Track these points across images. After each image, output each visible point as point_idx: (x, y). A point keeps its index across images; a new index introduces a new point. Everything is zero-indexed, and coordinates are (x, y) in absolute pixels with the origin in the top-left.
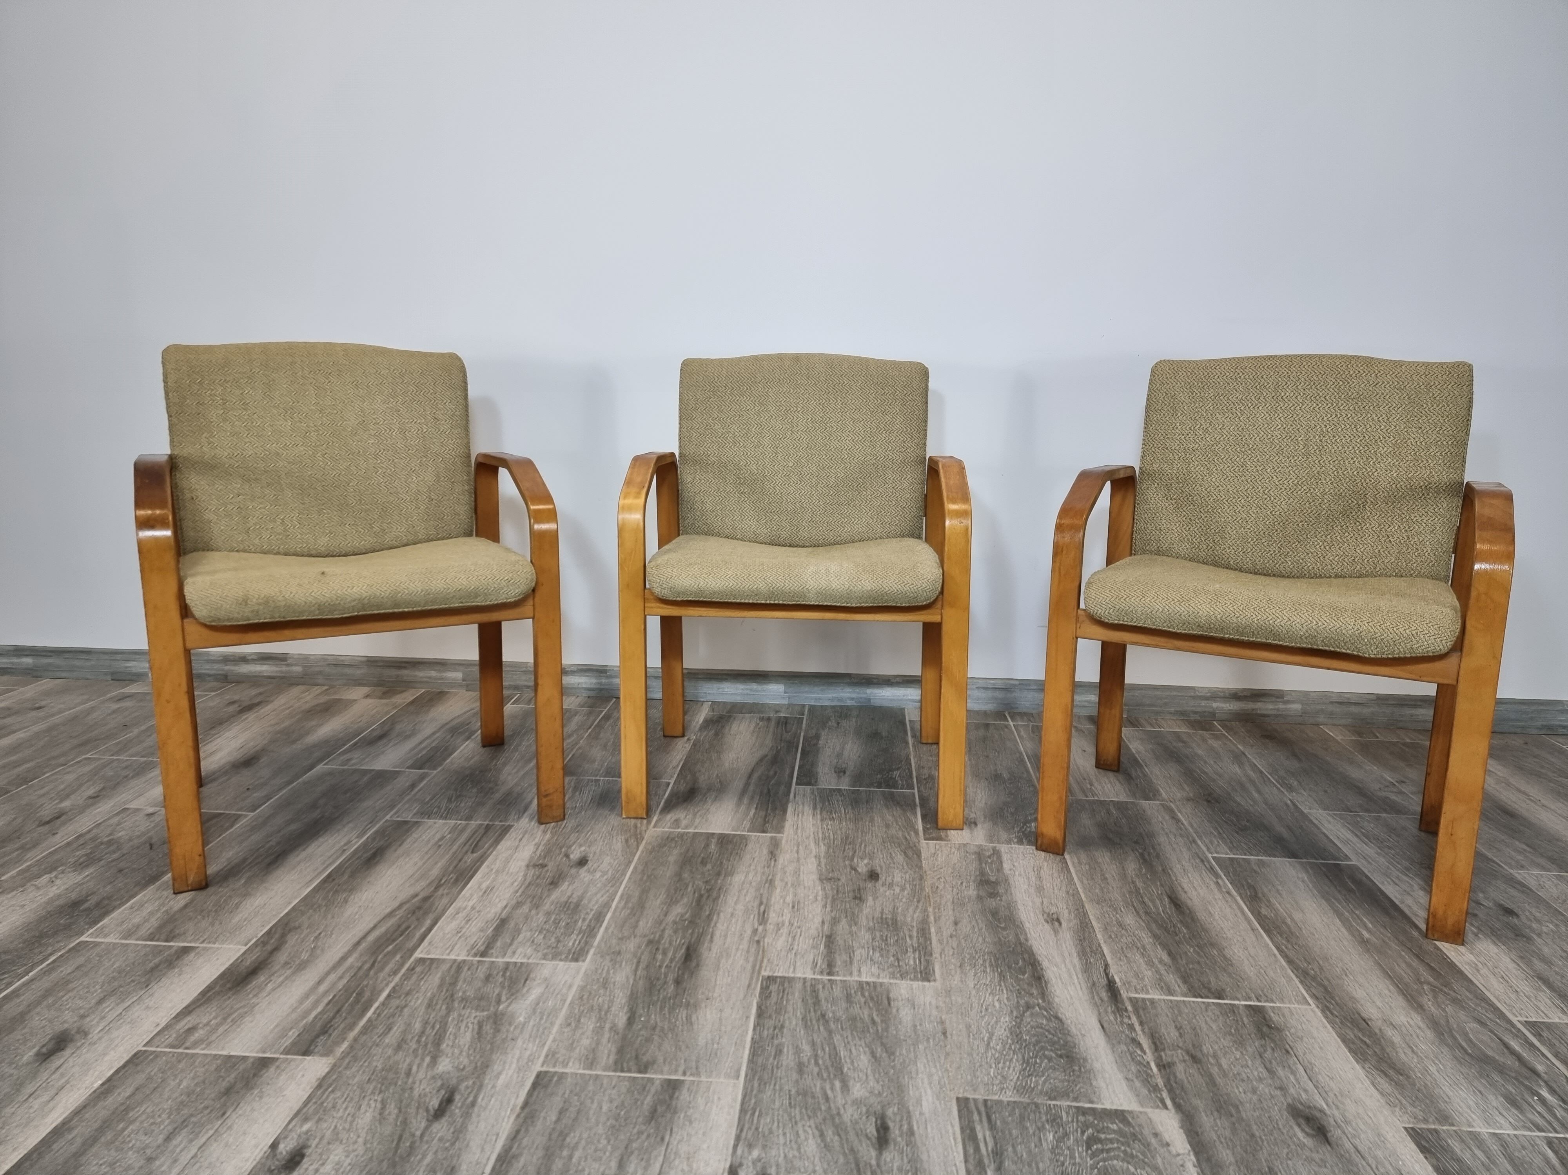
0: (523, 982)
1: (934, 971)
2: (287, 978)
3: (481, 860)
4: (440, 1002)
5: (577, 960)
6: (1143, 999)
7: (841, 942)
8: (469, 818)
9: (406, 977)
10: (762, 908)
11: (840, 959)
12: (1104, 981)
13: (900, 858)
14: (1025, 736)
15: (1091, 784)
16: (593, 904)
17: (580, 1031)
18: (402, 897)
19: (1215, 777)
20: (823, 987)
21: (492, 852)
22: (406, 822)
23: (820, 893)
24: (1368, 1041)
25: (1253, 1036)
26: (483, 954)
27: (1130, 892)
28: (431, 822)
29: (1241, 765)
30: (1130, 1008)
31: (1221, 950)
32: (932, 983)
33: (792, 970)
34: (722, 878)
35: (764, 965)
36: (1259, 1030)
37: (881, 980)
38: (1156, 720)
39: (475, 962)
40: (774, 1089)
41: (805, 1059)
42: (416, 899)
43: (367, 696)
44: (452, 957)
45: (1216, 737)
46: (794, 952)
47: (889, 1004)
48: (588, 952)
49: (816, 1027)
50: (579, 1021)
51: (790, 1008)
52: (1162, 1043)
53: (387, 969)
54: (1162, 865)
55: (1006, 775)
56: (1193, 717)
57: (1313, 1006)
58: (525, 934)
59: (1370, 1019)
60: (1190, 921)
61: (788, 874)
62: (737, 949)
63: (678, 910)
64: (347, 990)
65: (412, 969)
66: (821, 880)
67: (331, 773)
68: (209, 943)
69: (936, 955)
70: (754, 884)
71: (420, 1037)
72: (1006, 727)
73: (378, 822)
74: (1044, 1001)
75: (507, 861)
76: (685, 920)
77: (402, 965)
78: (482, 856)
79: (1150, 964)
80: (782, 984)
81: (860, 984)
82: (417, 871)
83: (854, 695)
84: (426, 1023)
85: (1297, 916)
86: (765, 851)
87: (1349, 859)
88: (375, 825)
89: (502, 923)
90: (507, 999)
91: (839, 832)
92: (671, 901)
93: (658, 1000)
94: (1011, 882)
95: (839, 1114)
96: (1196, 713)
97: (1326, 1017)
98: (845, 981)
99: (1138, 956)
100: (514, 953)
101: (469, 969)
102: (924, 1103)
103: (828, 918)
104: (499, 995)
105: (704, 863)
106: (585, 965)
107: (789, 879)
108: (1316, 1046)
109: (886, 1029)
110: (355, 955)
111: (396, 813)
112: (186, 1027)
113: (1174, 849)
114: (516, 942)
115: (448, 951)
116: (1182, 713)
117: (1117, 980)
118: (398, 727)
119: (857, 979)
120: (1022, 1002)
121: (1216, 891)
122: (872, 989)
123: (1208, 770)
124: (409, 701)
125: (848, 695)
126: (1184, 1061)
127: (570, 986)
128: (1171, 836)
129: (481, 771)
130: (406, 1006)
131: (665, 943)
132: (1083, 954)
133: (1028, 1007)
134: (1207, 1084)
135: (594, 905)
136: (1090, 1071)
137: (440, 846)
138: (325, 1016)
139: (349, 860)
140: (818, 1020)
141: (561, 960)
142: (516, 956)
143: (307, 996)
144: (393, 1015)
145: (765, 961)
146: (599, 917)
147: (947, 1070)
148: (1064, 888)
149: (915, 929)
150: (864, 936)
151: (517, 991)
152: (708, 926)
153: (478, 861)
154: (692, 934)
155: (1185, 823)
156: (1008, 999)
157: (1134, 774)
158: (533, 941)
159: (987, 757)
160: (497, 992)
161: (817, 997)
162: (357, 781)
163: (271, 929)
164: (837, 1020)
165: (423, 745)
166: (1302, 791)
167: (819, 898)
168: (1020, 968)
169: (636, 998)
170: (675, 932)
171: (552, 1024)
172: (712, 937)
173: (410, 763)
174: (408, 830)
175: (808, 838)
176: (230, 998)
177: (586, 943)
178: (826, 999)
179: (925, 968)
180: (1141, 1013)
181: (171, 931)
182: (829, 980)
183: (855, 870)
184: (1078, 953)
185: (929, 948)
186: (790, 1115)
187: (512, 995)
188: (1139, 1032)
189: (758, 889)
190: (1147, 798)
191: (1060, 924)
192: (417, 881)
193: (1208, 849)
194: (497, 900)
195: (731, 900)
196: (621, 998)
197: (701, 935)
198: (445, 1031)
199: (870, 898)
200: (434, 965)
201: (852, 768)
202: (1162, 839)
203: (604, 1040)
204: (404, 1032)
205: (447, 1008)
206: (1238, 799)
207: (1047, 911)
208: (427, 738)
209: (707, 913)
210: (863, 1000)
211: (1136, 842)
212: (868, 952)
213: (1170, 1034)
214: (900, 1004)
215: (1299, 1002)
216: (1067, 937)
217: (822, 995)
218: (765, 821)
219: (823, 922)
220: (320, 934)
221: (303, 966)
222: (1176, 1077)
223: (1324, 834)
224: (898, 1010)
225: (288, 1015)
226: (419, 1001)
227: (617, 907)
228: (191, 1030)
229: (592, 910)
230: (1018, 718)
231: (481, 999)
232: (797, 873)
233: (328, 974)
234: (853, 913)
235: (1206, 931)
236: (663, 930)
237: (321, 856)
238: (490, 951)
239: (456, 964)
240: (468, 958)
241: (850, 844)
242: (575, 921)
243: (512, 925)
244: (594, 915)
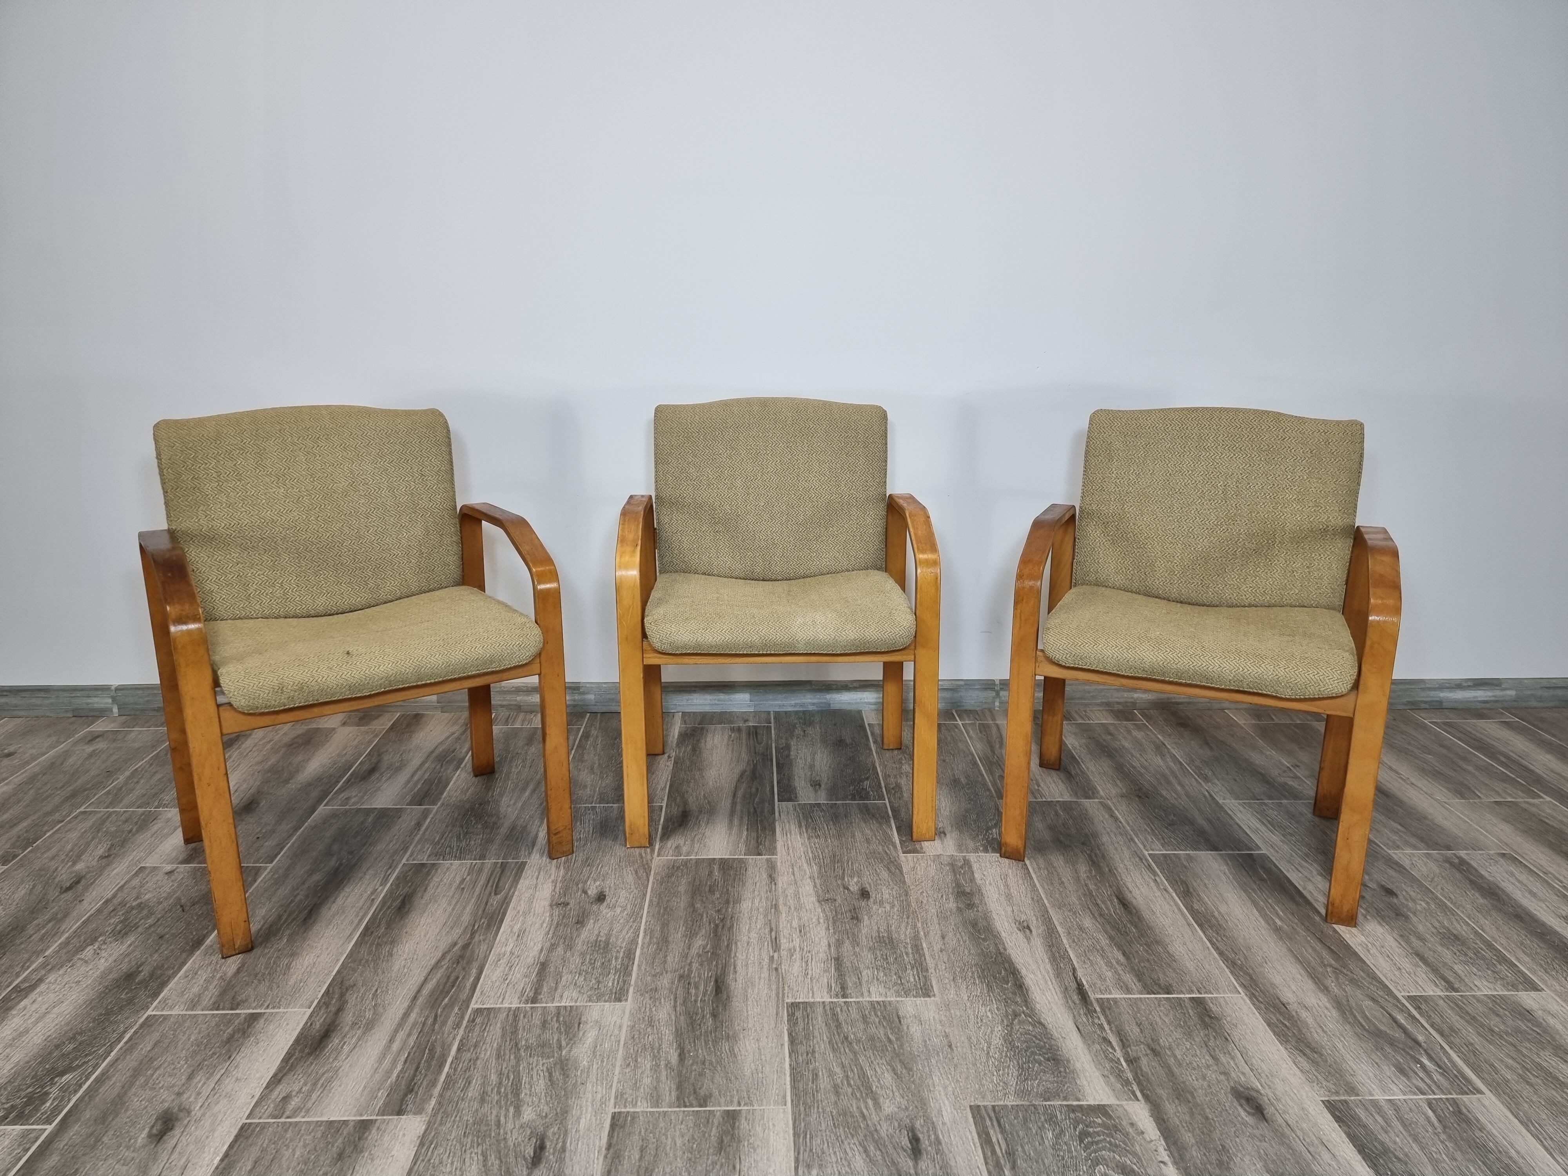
0: (576, 1025)
1: (932, 986)
2: (359, 1039)
3: (506, 902)
4: (507, 1052)
5: (620, 1000)
6: (1108, 999)
7: (848, 964)
8: (482, 857)
9: (470, 1029)
10: (773, 934)
11: (850, 982)
12: (1074, 985)
13: (885, 874)
14: (974, 736)
15: (1039, 785)
16: (621, 940)
17: (640, 1071)
18: (443, 946)
19: (1143, 771)
20: (841, 1010)
21: (514, 893)
22: (423, 865)
23: (821, 915)
24: (1287, 1024)
25: (1198, 1026)
26: (534, 1000)
27: (1085, 895)
28: (447, 863)
29: (1162, 756)
30: (1098, 1009)
31: (1165, 948)
32: (933, 998)
33: (811, 995)
34: (731, 906)
35: (786, 992)
36: (1203, 1021)
37: (889, 999)
38: (1085, 711)
39: (528, 1009)
40: (818, 1112)
41: (839, 1081)
42: (456, 948)
43: (344, 724)
44: (507, 1005)
45: (1139, 728)
46: (809, 976)
47: (900, 1022)
48: (628, 991)
49: (842, 1050)
50: (636, 1061)
51: (816, 1033)
52: (1127, 1040)
53: (450, 1022)
54: (1108, 866)
55: (963, 780)
56: (1116, 707)
57: (1243, 994)
58: (566, 978)
59: (1288, 1003)
60: (1137, 920)
61: (789, 898)
62: (760, 978)
63: (699, 942)
64: (420, 1048)
65: (472, 1020)
66: (819, 901)
67: (334, 815)
68: (274, 1008)
69: (931, 970)
71: (499, 1088)
72: (956, 726)
73: (396, 866)
74: (1027, 1008)
75: (531, 901)
76: (708, 951)
77: (463, 1017)
78: (506, 898)
79: (1109, 964)
80: (805, 1009)
81: (872, 1003)
82: (449, 917)
83: (815, 701)
84: (501, 1074)
85: (1223, 909)
86: (765, 876)
87: (1259, 848)
88: (394, 870)
89: (543, 967)
90: (567, 1045)
91: (826, 851)
92: (691, 934)
93: (701, 1035)
94: (984, 892)
95: (876, 1130)
96: (1118, 703)
97: (1254, 1004)
98: (858, 1002)
99: (1099, 959)
100: (561, 997)
101: (524, 1016)
102: (944, 1113)
103: (832, 941)
104: (559, 1041)
105: (712, 891)
106: (629, 1005)
107: (791, 902)
108: (1248, 1031)
109: (901, 1046)
110: (416, 1010)
111: (411, 856)
112: (281, 1097)
113: (1116, 849)
114: (560, 986)
115: (500, 1000)
116: (1108, 704)
117: (1085, 983)
118: (386, 758)
119: (868, 999)
120: (1010, 1011)
121: (1155, 888)
122: (883, 1008)
123: (1136, 764)
124: (388, 727)
125: (810, 701)
126: (1147, 1055)
127: (620, 1027)
128: (1112, 835)
129: (481, 804)
130: (477, 1058)
131: (695, 977)
132: (1053, 960)
133: (1016, 1015)
134: (1166, 1074)
135: (622, 943)
136: (1073, 1071)
137: (463, 889)
138: (407, 1075)
139: (380, 910)
140: (843, 1043)
141: (605, 1001)
142: (564, 1000)
143: (383, 1056)
144: (468, 1069)
145: (786, 988)
146: (630, 955)
147: (957, 1080)
148: (1029, 895)
149: (909, 946)
150: (868, 956)
151: (574, 1036)
152: (729, 956)
153: (503, 904)
154: (717, 965)
155: (1122, 821)
156: (997, 1008)
157: (1073, 772)
158: (575, 984)
159: (944, 761)
160: (556, 1038)
161: (838, 1020)
162: (362, 823)
163: (328, 989)
164: (859, 1041)
165: (416, 778)
166: (1216, 781)
167: (821, 921)
168: (1003, 978)
169: (682, 1034)
170: (701, 965)
171: (614, 1065)
172: (735, 968)
173: (408, 798)
174: (428, 874)
175: (800, 858)
176: (311, 1063)
177: (624, 982)
178: (845, 1021)
179: (925, 985)
180: (1108, 1013)
181: (233, 998)
182: (845, 1002)
183: (848, 889)
184: (1049, 958)
185: (924, 964)
186: (836, 1134)
187: (571, 1039)
188: (1108, 1031)
189: (765, 916)
190: (1088, 797)
191: (1031, 931)
192: (452, 928)
193: (1144, 846)
194: (532, 943)
195: (744, 928)
196: (668, 1034)
197: (725, 967)
198: (520, 1081)
199: (866, 917)
200: (492, 1015)
201: (826, 779)
202: (1105, 839)
203: (663, 1078)
204: (483, 1084)
205: (515, 1058)
206: (1164, 793)
207: (1018, 919)
208: (418, 770)
209: (726, 943)
210: (877, 1021)
211: (1083, 844)
212: (874, 972)
213: (1133, 1031)
214: (909, 1021)
215: (1231, 992)
216: (1038, 942)
217: (841, 1018)
218: (758, 845)
219: (829, 945)
220: (376, 990)
221: (370, 1026)
222: (1141, 1070)
223: (1237, 824)
224: (908, 1028)
225: (372, 1076)
226: (489, 1053)
227: (643, 943)
228: (286, 1099)
229: (621, 948)
230: (965, 716)
231: (543, 1046)
232: (797, 895)
233: (396, 1031)
234: (854, 934)
235: (1150, 928)
236: (690, 964)
237: (352, 907)
238: (539, 997)
239: (512, 1012)
240: (521, 1006)
241: (838, 862)
242: (609, 961)
243: (552, 969)
244: (624, 953)
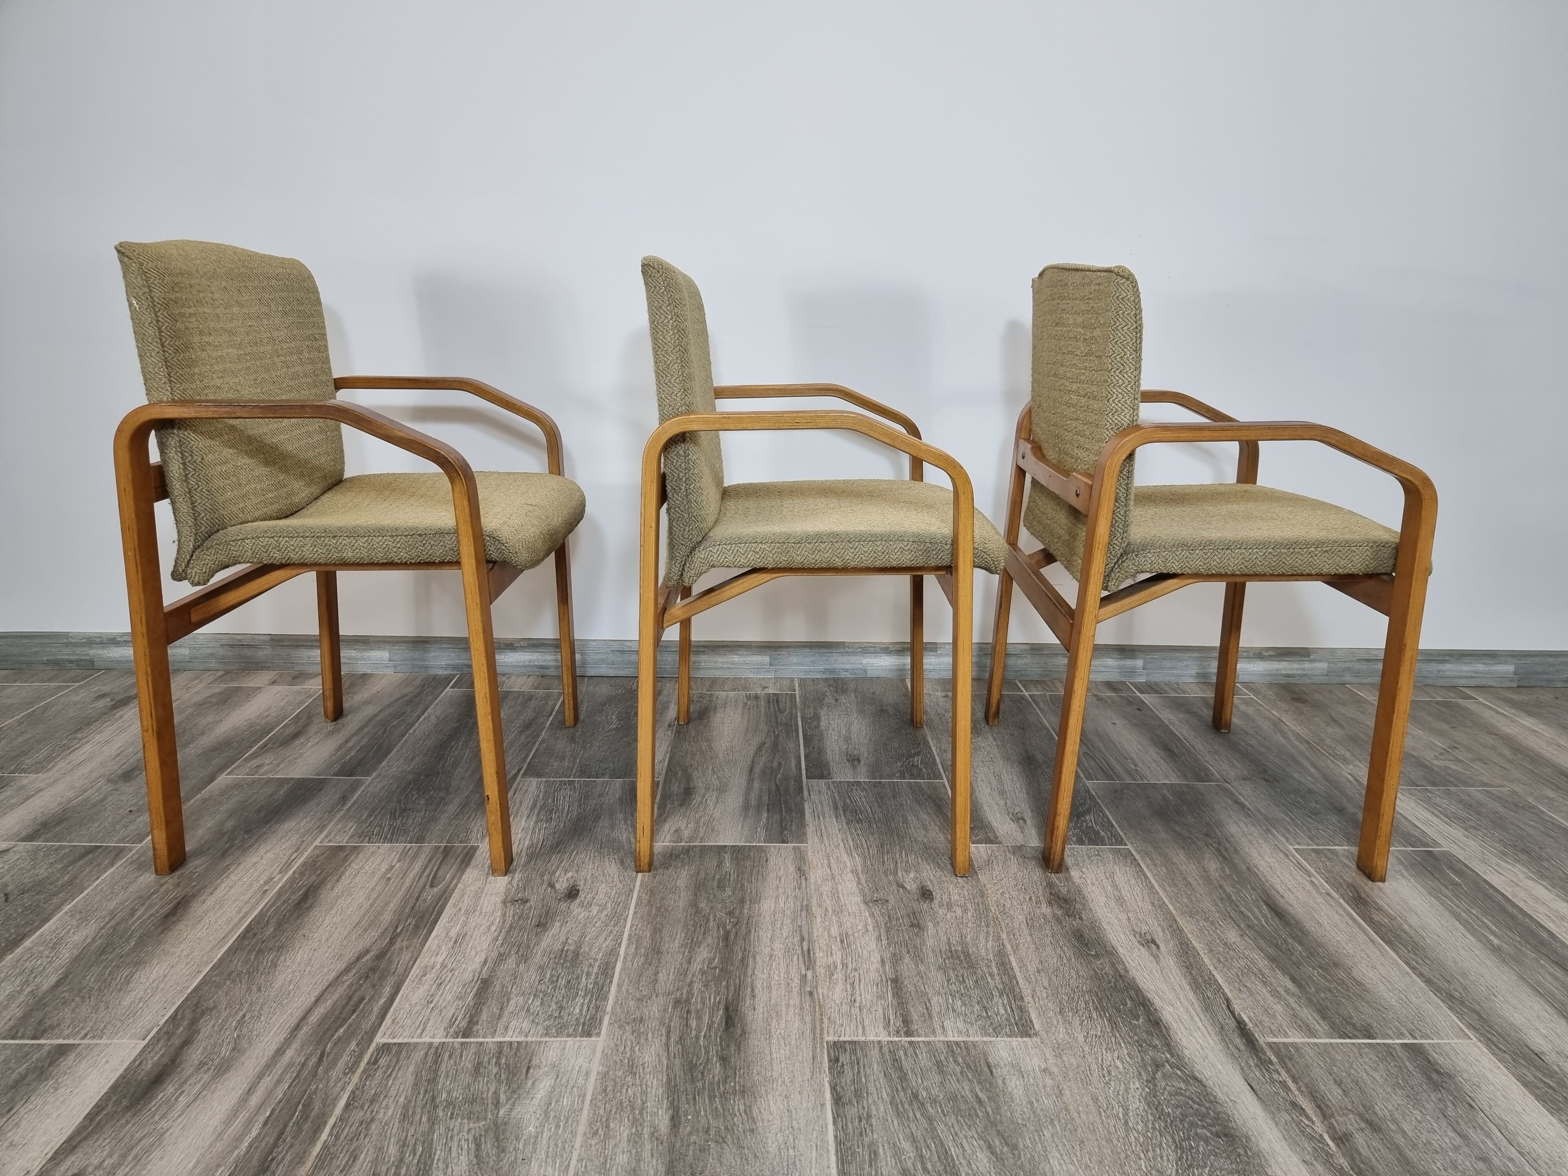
0: (524, 1071)
1: (1031, 1021)
2: (204, 1088)
3: (444, 897)
4: (419, 1111)
5: (590, 1034)
6: (1284, 1044)
7: (911, 988)
8: (420, 840)
9: (368, 1075)
10: (805, 944)
11: (916, 1012)
12: (1232, 1024)
14: (1045, 708)
16: (596, 950)
17: (613, 1141)
18: (348, 954)
20: (905, 1054)
21: (456, 887)
22: (341, 848)
23: (870, 920)
25: (1425, 1087)
26: (467, 1033)
27: (1222, 900)
28: (373, 846)
29: (1283, 734)
30: (1273, 1058)
32: (1034, 1039)
33: (860, 1031)
34: (747, 906)
35: (825, 1025)
36: (1429, 1078)
37: (971, 1039)
39: (457, 1045)
42: (367, 957)
44: (426, 1039)
45: (1246, 702)
46: (857, 1005)
47: (992, 1073)
48: (601, 1021)
49: (911, 1113)
50: (608, 1126)
51: (872, 1088)
52: (1327, 1107)
53: (341, 1065)
54: (1244, 863)
57: (1475, 1040)
58: (516, 1001)
60: (1300, 934)
61: (825, 897)
62: (788, 1006)
63: (703, 954)
65: (374, 1062)
66: (866, 903)
67: (238, 786)
69: (1028, 998)
70: (788, 912)
72: (1023, 698)
73: (306, 849)
74: (1172, 1056)
75: (477, 899)
76: (716, 968)
77: (360, 1056)
78: (445, 893)
79: (1276, 995)
80: (854, 1051)
81: (948, 1044)
82: (362, 918)
83: (848, 667)
85: (1415, 921)
86: (791, 869)
87: (1435, 842)
88: (302, 853)
89: (485, 985)
92: (692, 945)
93: (704, 1088)
94: (1086, 894)
97: (1494, 1054)
98: (929, 1043)
99: (1260, 987)
100: (506, 1028)
101: (451, 1056)
103: (887, 955)
104: (496, 1093)
105: (721, 887)
106: (602, 1041)
107: (828, 903)
108: (1498, 1096)
109: (997, 1109)
110: (295, 1045)
111: (326, 837)
114: (506, 1013)
115: (419, 1031)
117: (1246, 1020)
118: (316, 721)
119: (942, 1038)
120: (1148, 1059)
121: (1314, 893)
122: (964, 1052)
126: (1361, 1130)
127: (588, 1073)
129: (427, 776)
131: (696, 1002)
132: (1196, 986)
133: (1157, 1066)
134: (1396, 1159)
135: (596, 954)
136: (1258, 1154)
137: (390, 879)
139: (272, 906)
140: (911, 1103)
141: (568, 1036)
142: (510, 1033)
144: (357, 1136)
145: (825, 1020)
146: (607, 970)
148: (1147, 899)
149: (993, 964)
150: (937, 978)
151: (520, 1086)
152: (745, 974)
153: (439, 899)
154: (727, 987)
155: (1251, 808)
156: (1130, 1055)
157: (1176, 750)
158: (528, 1010)
159: (1012, 735)
160: (493, 1089)
161: (901, 1069)
163: (176, 1012)
164: (934, 1101)
165: (350, 744)
167: (870, 928)
168: (1131, 1011)
169: (676, 1085)
170: (706, 986)
171: (574, 1133)
172: (753, 991)
173: (337, 767)
174: (345, 860)
175: (837, 847)
176: (128, 1122)
177: (597, 1008)
178: (912, 1070)
179: (1021, 1019)
180: (1289, 1065)
181: (40, 1022)
182: (910, 1043)
183: (903, 887)
184: (1190, 984)
185: (1017, 989)
187: (514, 1091)
188: (1297, 1092)
189: (794, 920)
190: (1200, 779)
191: (1157, 946)
192: (364, 932)
193: (1287, 839)
194: (474, 952)
195: (765, 935)
196: (655, 1086)
197: (738, 989)
198: (431, 1156)
199: (930, 925)
200: (405, 1054)
201: (866, 754)
202: (1234, 829)
203: (647, 1153)
205: (429, 1119)
206: (1296, 776)
207: (1138, 930)
208: (354, 735)
209: (740, 956)
210: (958, 1069)
211: (1207, 835)
212: (947, 999)
213: (1333, 1093)
214: (1005, 1072)
215: (1457, 1036)
216: (1171, 964)
217: (906, 1064)
218: (783, 829)
219: (883, 961)
220: (243, 1016)
221: (224, 1068)
222: (1358, 1153)
224: (1004, 1083)
225: (211, 1146)
226: (391, 1111)
227: (626, 954)
229: (596, 960)
230: (1032, 686)
231: (473, 1101)
232: (835, 894)
233: (260, 1077)
234: (915, 947)
235: (1322, 946)
236: (691, 984)
237: (235, 901)
238: (475, 1028)
239: (433, 1050)
240: (447, 1040)
241: (888, 852)
242: (577, 978)
243: (498, 988)
244: (599, 967)
